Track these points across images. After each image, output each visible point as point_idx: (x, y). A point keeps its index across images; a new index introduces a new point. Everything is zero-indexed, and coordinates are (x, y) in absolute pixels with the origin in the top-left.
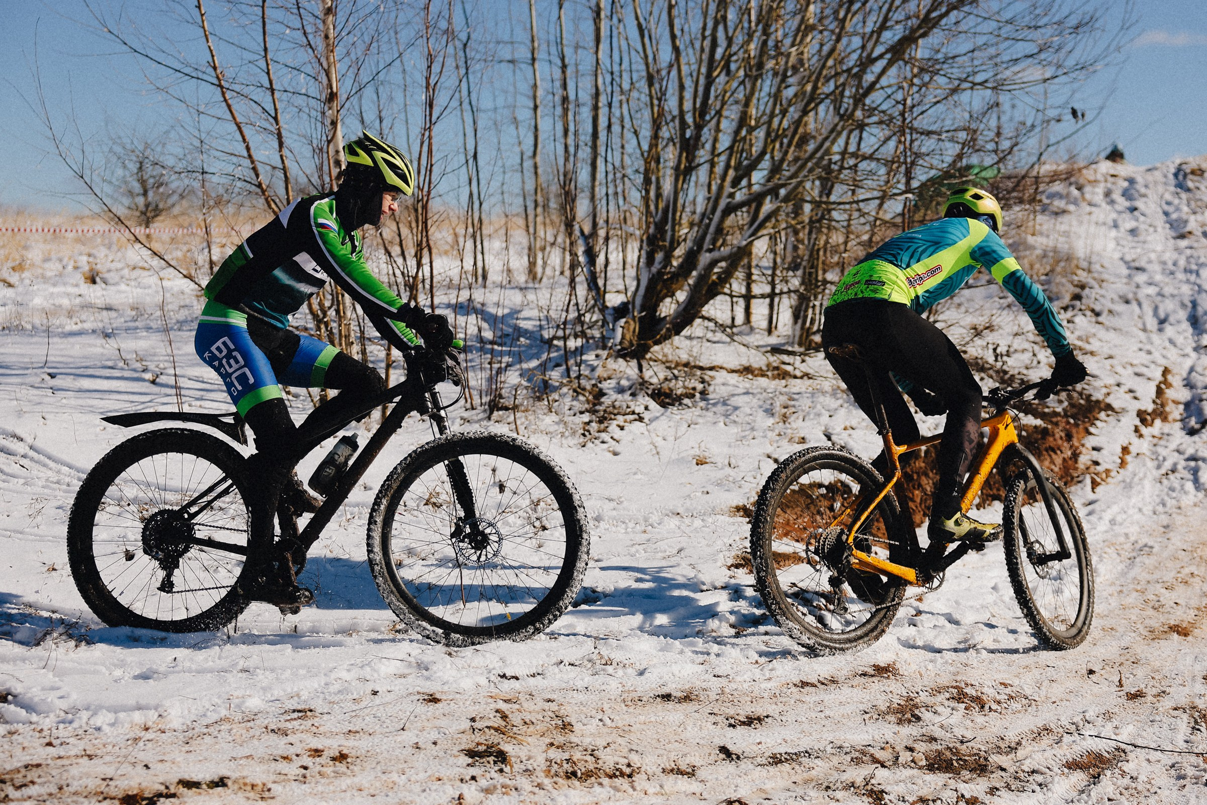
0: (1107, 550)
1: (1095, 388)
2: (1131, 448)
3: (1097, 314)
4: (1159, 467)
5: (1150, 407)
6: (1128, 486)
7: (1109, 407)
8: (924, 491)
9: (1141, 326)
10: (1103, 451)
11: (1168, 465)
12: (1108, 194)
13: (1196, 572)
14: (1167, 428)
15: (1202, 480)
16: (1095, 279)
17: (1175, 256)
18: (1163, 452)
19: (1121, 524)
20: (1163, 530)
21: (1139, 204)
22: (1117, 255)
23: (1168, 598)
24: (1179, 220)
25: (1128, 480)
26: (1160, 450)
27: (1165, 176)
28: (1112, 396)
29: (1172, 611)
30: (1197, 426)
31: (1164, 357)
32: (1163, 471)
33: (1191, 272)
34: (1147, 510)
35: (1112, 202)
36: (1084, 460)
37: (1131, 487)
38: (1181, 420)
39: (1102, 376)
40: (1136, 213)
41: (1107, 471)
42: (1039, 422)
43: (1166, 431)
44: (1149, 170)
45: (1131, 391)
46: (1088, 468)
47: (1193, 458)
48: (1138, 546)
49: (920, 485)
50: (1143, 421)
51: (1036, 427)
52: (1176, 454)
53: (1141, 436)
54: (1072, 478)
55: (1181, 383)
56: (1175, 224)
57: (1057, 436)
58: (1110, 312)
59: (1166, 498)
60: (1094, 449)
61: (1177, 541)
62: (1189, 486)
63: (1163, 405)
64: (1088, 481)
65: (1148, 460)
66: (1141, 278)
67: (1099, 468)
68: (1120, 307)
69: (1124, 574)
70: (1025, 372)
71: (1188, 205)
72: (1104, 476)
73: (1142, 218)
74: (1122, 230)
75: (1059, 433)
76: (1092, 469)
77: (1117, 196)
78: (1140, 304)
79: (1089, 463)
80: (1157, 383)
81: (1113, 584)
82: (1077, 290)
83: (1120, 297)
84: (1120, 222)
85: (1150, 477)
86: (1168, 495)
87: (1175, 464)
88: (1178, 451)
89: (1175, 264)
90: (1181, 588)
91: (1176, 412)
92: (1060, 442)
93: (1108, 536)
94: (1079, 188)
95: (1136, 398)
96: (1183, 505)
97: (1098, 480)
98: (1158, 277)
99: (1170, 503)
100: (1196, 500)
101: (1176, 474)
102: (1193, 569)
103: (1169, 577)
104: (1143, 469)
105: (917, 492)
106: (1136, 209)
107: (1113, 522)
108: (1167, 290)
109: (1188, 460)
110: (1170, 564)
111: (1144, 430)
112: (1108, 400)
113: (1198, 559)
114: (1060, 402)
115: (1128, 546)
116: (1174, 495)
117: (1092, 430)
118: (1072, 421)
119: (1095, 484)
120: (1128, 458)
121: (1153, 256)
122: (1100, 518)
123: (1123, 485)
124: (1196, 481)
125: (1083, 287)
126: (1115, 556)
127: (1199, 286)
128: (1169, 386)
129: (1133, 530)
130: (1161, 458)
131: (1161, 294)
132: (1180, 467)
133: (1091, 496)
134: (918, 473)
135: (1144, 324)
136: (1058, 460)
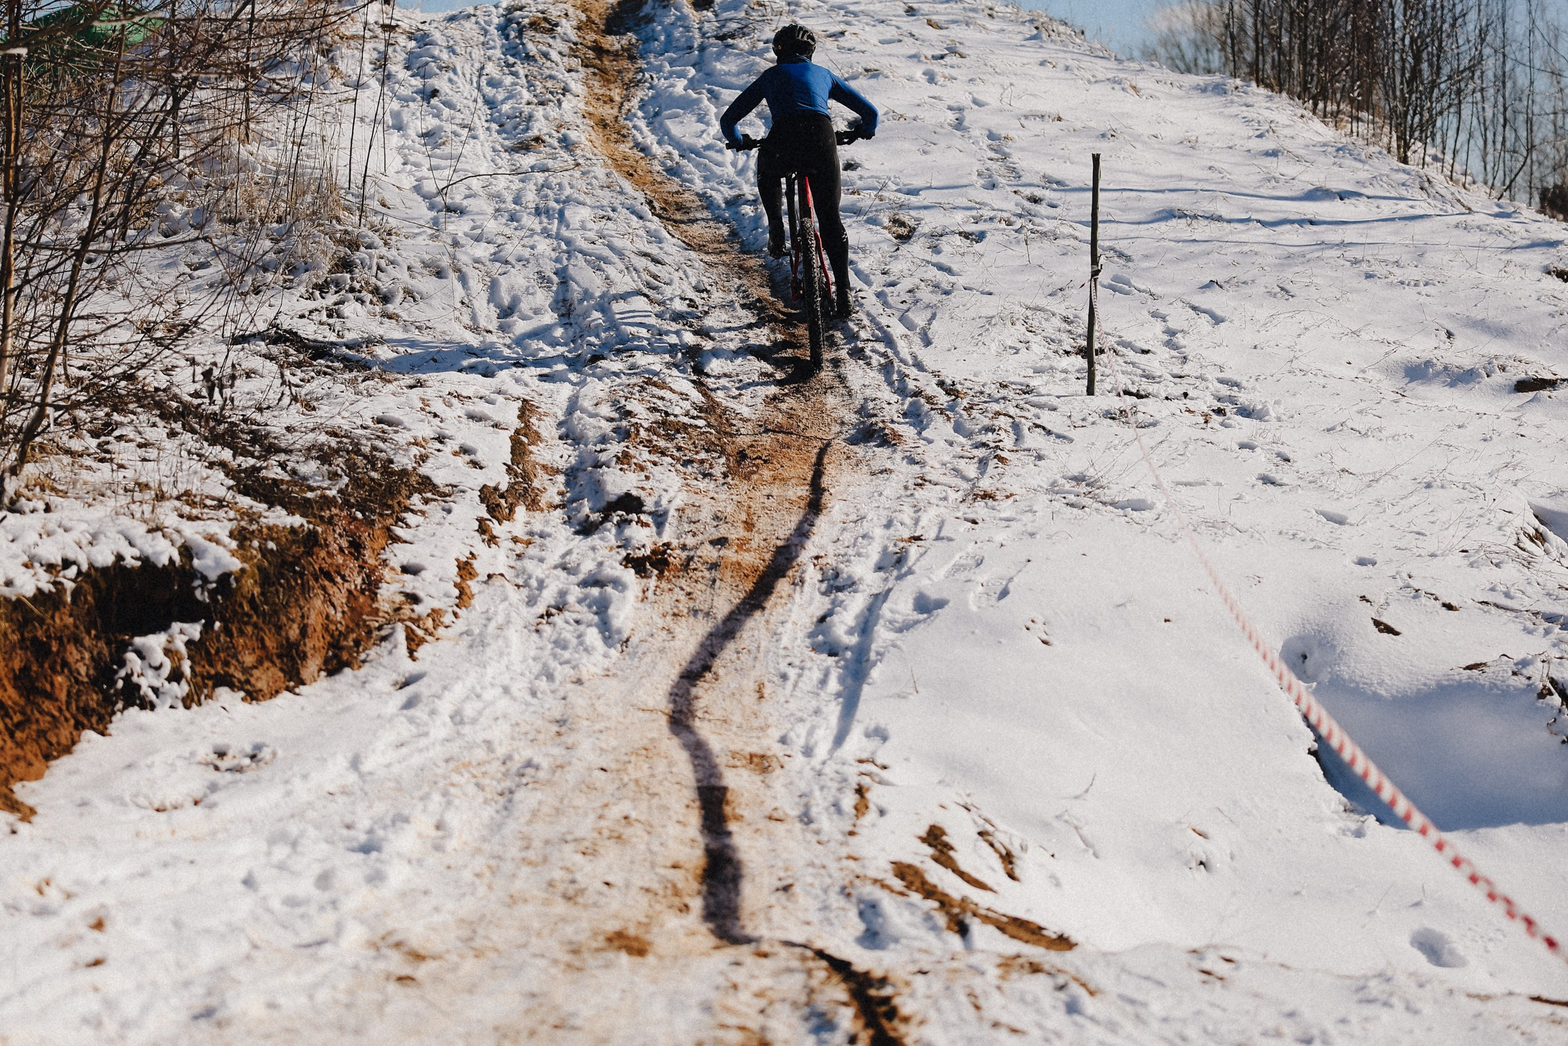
0: (456, 778)
1: (397, 448)
2: (476, 564)
3: (386, 299)
4: (531, 601)
5: (504, 482)
6: (477, 643)
7: (426, 484)
8: (73, 675)
9: (466, 320)
10: (423, 573)
11: (548, 597)
12: (381, 63)
13: (633, 815)
14: (538, 522)
15: (616, 623)
16: (373, 228)
17: (517, 185)
18: (537, 570)
19: (474, 721)
20: (555, 728)
21: (440, 82)
22: (408, 182)
23: (589, 872)
24: (516, 115)
25: (477, 631)
26: (529, 565)
27: (486, 32)
28: (430, 462)
29: (603, 900)
30: (595, 517)
31: (517, 381)
32: (541, 609)
33: (547, 212)
34: (520, 688)
35: (386, 78)
36: (388, 593)
37: (484, 645)
38: (562, 506)
39: (406, 421)
40: (434, 101)
41: (435, 614)
42: (297, 520)
43: (537, 527)
44: (452, 19)
45: (465, 450)
46: (397, 610)
47: (595, 581)
48: (514, 766)
49: (65, 664)
50: (493, 509)
51: (293, 530)
52: (563, 574)
53: (492, 540)
54: (369, 633)
55: (556, 433)
56: (509, 125)
57: (334, 547)
58: (409, 293)
59: (553, 664)
60: (406, 570)
61: (587, 752)
62: (593, 636)
63: (526, 477)
64: (400, 635)
65: (510, 589)
66: (458, 227)
67: (419, 609)
68: (425, 283)
69: (496, 827)
70: (257, 417)
71: (530, 86)
72: (429, 623)
73: (446, 112)
74: (412, 133)
75: (337, 541)
76: (406, 612)
77: (396, 68)
78: (463, 279)
79: (400, 598)
80: (512, 432)
81: (478, 851)
82: (343, 251)
83: (426, 265)
84: (406, 117)
85: (518, 623)
86: (555, 656)
87: (563, 594)
88: (564, 568)
89: (517, 201)
90: (611, 853)
91: (552, 490)
92: (340, 559)
93: (454, 748)
94: (325, 53)
95: (475, 464)
96: (585, 676)
97: (420, 632)
98: (492, 226)
99: (561, 672)
100: (607, 663)
101: (566, 614)
102: (626, 807)
103: (585, 828)
104: (502, 606)
105: (59, 679)
106: (435, 93)
107: (457, 718)
108: (512, 249)
109: (584, 584)
110: (580, 801)
111: (496, 528)
112: (424, 470)
113: (632, 785)
114: (334, 476)
115: (495, 768)
116: (567, 655)
117: (399, 531)
118: (359, 515)
119: (414, 643)
120: (473, 585)
121: (475, 184)
122: (433, 713)
123: (467, 640)
124: (605, 626)
125: (354, 245)
126: (471, 789)
127: (568, 242)
128: (537, 438)
129: (499, 733)
130: (534, 583)
131: (496, 258)
132: (571, 599)
133: (409, 667)
134: (60, 640)
135: (474, 318)
136: (340, 598)
